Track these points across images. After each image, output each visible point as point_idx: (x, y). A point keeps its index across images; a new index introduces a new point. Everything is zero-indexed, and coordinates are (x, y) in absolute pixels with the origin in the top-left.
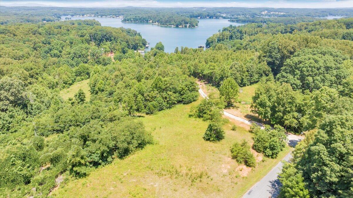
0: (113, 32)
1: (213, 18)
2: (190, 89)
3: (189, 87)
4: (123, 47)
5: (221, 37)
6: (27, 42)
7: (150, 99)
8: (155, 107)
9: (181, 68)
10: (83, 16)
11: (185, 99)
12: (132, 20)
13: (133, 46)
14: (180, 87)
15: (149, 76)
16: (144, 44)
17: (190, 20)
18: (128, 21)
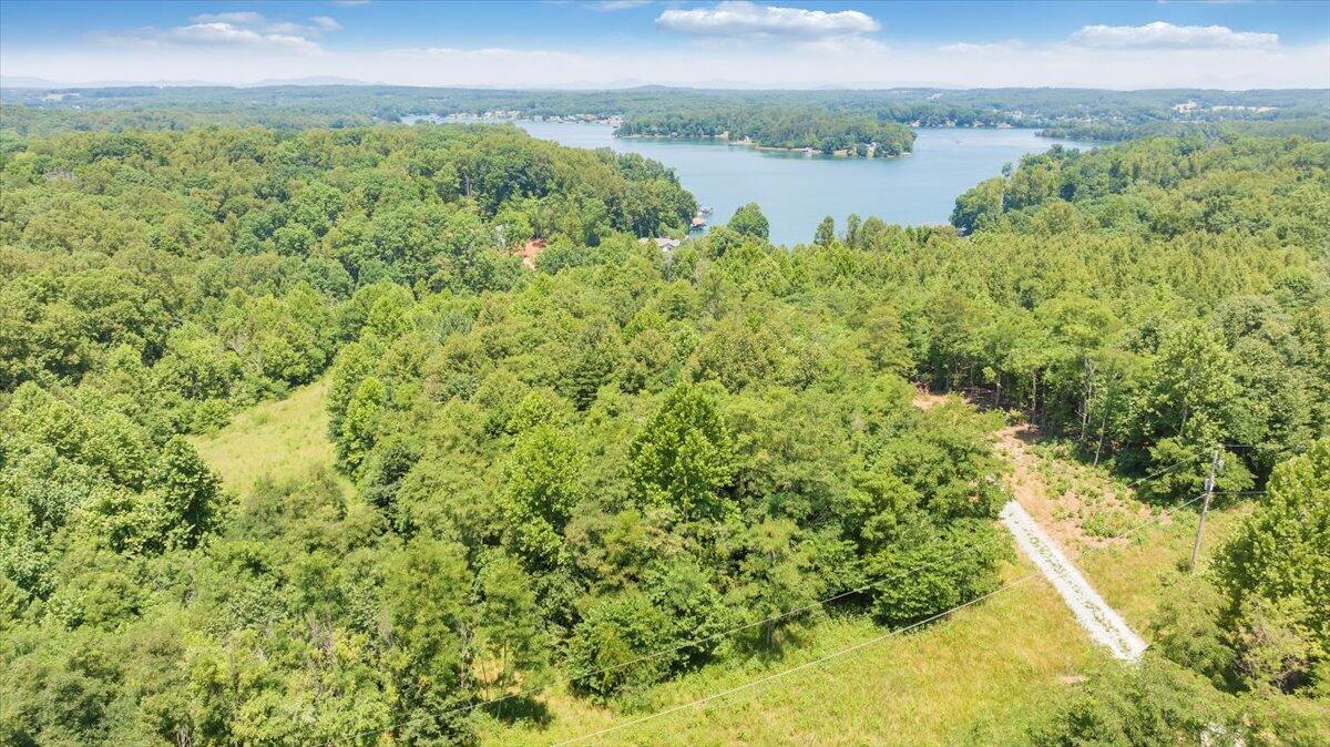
0: (554, 158)
1: (971, 125)
2: (941, 497)
3: (932, 480)
4: (589, 217)
5: (1024, 188)
6: (192, 191)
7: (605, 568)
8: (642, 644)
9: (854, 325)
10: (479, 115)
11: (895, 585)
12: (655, 128)
13: (637, 218)
14: (857, 484)
15: (650, 365)
16: (687, 216)
17: (879, 129)
18: (639, 132)
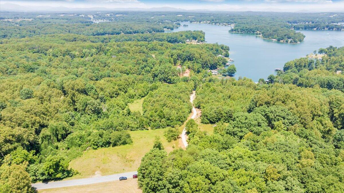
4: (198, 67)
8: (155, 126)
11: (172, 125)
12: (239, 30)
13: (211, 65)
16: (224, 63)
17: (293, 35)
18: (235, 31)
